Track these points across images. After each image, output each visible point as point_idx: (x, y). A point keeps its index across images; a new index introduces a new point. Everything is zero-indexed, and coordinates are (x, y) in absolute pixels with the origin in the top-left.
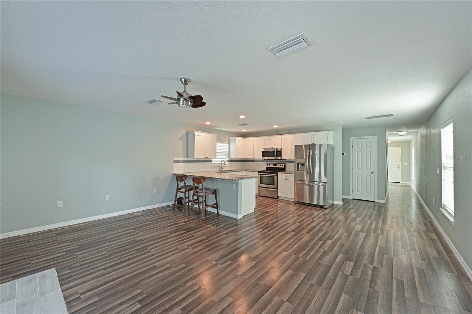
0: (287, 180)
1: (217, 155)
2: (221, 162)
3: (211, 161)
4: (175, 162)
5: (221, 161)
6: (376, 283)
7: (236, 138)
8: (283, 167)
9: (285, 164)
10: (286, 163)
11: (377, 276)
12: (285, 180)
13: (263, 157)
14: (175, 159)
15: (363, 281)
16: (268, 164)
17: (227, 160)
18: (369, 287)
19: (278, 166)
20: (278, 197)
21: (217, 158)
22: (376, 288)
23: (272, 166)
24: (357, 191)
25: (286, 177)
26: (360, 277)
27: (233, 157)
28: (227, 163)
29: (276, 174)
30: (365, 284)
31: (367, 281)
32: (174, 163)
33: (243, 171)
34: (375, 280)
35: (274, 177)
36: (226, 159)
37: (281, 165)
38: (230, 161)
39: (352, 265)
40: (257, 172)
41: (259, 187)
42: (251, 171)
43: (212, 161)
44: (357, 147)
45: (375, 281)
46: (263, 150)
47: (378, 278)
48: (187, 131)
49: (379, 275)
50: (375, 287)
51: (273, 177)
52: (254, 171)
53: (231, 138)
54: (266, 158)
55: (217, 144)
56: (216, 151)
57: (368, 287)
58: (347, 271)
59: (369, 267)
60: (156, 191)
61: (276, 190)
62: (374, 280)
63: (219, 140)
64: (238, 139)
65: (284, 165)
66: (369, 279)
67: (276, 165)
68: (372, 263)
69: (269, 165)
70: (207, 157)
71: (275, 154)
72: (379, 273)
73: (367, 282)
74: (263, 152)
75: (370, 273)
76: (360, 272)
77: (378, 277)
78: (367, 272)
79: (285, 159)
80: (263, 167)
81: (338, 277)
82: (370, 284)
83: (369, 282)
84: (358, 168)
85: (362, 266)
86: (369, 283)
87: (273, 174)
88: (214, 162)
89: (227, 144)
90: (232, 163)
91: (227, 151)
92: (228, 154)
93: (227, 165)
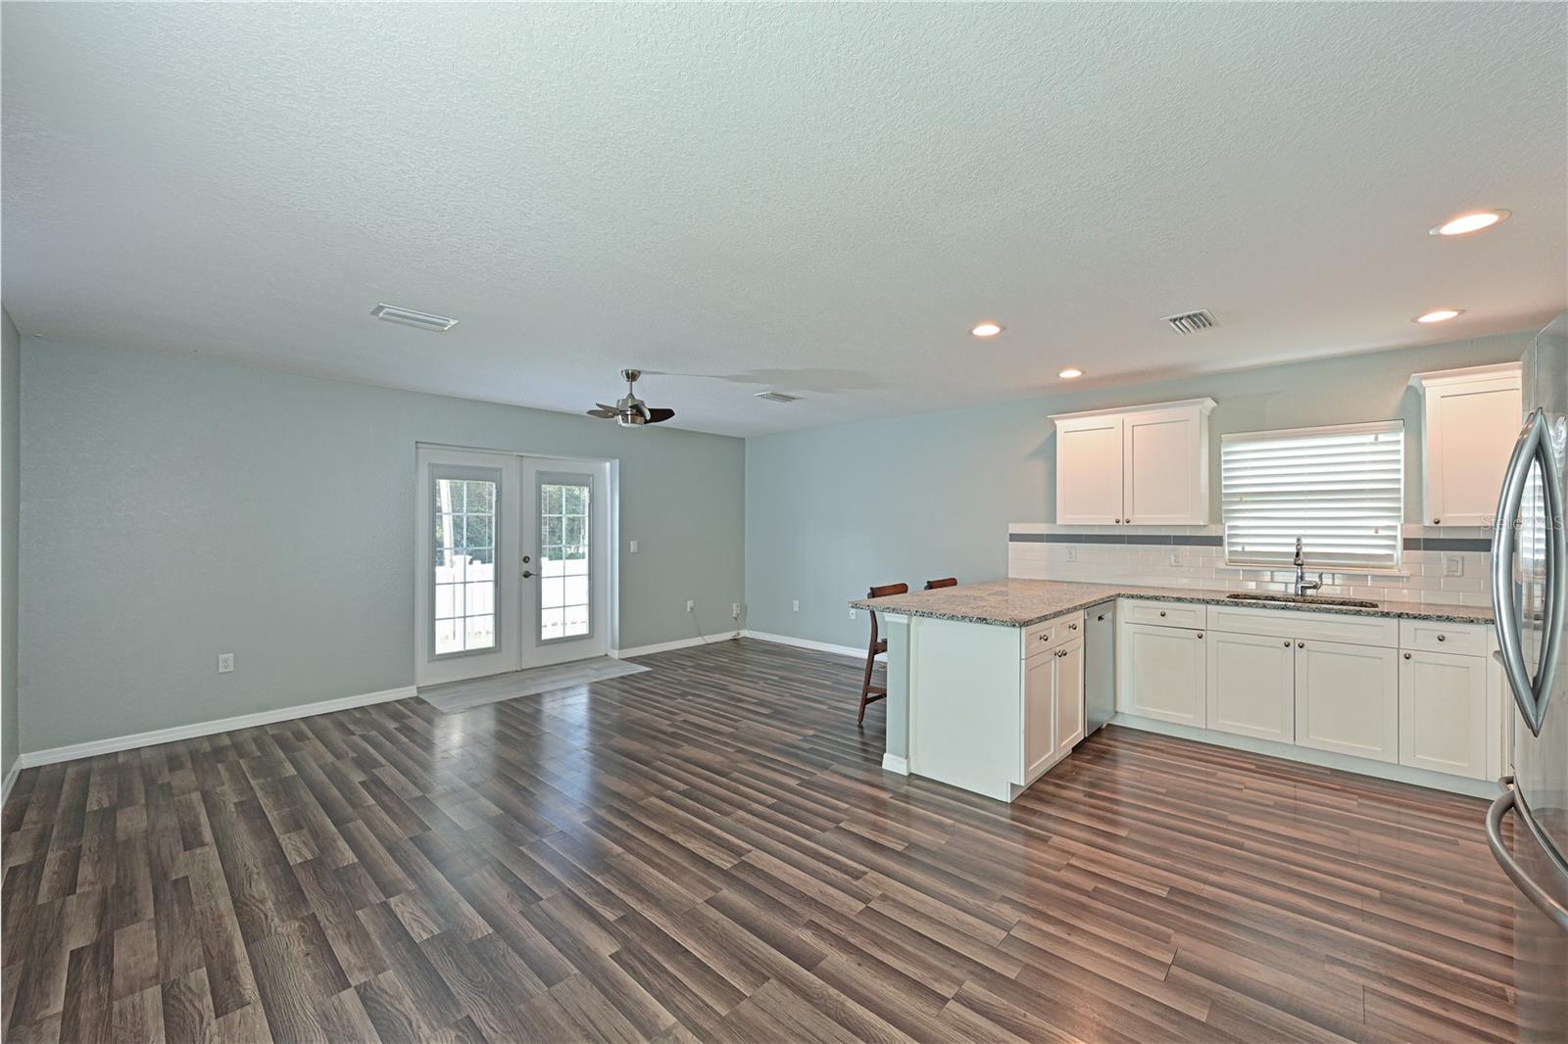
3: (1222, 538)
4: (1014, 538)
6: (303, 937)
11: (315, 962)
15: (339, 915)
18: (314, 913)
22: (297, 925)
26: (356, 917)
28: (1397, 554)
30: (331, 912)
31: (331, 922)
34: (313, 944)
38: (1423, 544)
39: (416, 930)
43: (1228, 540)
45: (309, 941)
47: (307, 954)
49: (309, 967)
50: (300, 926)
55: (1228, 449)
57: (317, 913)
58: (403, 903)
59: (362, 969)
62: (315, 941)
66: (329, 933)
68: (364, 994)
70: (1128, 521)
72: (314, 977)
73: (328, 919)
75: (343, 952)
76: (370, 928)
77: (309, 958)
78: (352, 949)
81: (404, 874)
82: (318, 923)
83: (325, 926)
85: (384, 954)
86: (323, 922)
88: (1243, 544)
89: (1394, 430)
90: (1450, 560)
91: (1399, 479)
92: (1399, 498)
93: (1394, 572)
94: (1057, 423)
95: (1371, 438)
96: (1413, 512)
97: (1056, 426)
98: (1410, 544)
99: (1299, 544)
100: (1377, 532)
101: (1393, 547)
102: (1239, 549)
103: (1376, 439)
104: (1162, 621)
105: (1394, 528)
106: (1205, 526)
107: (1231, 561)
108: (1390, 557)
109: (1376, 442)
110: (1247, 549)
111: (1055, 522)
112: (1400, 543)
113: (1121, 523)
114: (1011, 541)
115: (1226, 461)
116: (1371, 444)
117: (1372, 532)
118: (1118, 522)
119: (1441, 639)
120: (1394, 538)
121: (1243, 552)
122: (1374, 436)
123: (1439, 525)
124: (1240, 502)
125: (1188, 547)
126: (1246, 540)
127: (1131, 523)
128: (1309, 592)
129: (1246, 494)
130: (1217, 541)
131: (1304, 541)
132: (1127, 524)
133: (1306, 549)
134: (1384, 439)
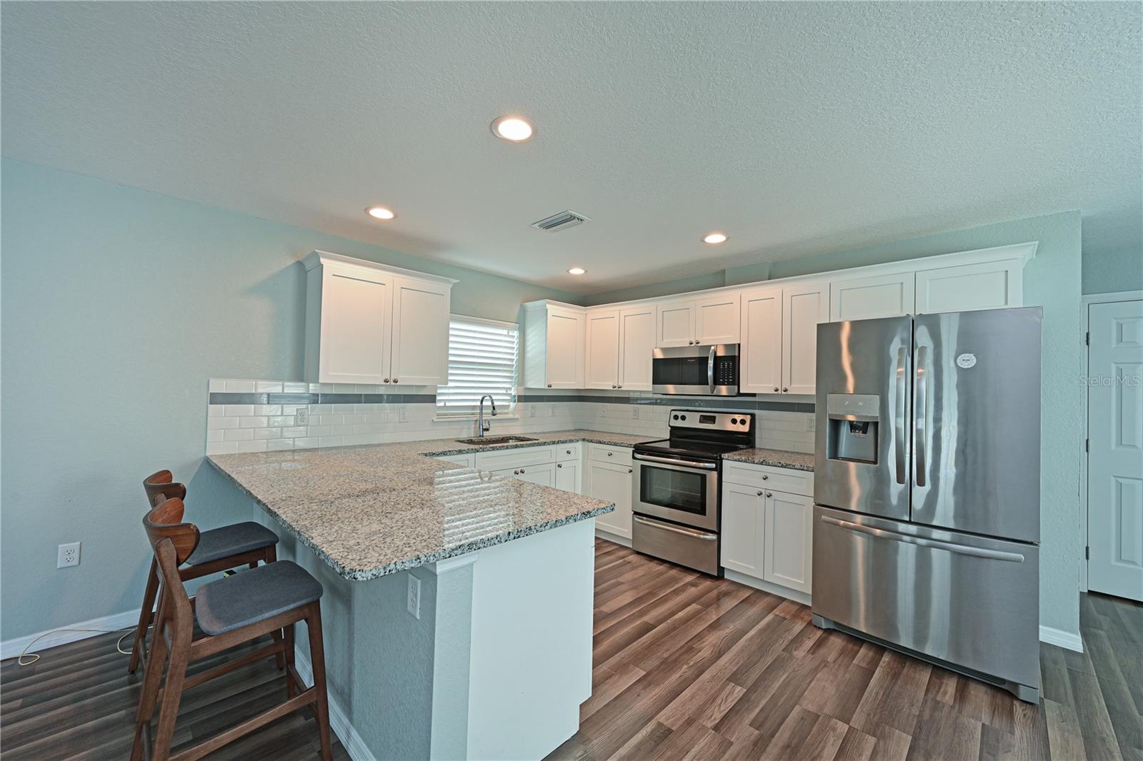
0: (769, 496)
1: (450, 371)
2: (479, 404)
3: (435, 396)
4: (216, 399)
5: (480, 398)
7: (548, 306)
8: (746, 428)
9: (753, 416)
10: (757, 412)
12: (760, 494)
13: (654, 383)
14: (219, 386)
16: (680, 414)
17: (513, 392)
19: (725, 424)
20: (721, 570)
21: (450, 384)
23: (693, 422)
24: (1119, 558)
25: (764, 484)
27: (536, 382)
28: (512, 405)
29: (713, 465)
32: (210, 406)
33: (571, 441)
35: (704, 477)
36: (510, 389)
37: (734, 421)
38: (522, 399)
40: (629, 446)
41: (636, 513)
42: (604, 443)
43: (438, 398)
44: (1114, 344)
46: (660, 355)
48: (300, 259)
51: (699, 477)
52: (615, 444)
53: (529, 305)
54: (671, 389)
55: (452, 325)
56: (448, 355)
60: (76, 555)
61: (714, 537)
63: (465, 309)
64: (555, 310)
65: (748, 418)
67: (712, 420)
69: (683, 418)
70: (395, 381)
71: (710, 373)
74: (656, 362)
79: (754, 395)
80: (657, 427)
84: (1120, 443)
87: (702, 465)
88: (445, 401)
89: (515, 329)
90: (533, 407)
91: (515, 359)
92: (513, 371)
93: (511, 416)
94: (322, 260)
95: (505, 332)
96: (521, 379)
99: (482, 402)
100: (506, 392)
101: (510, 400)
103: (508, 333)
107: (438, 414)
108: (509, 407)
110: (448, 404)
112: (513, 398)
114: (210, 404)
116: (503, 335)
117: (504, 391)
118: (386, 382)
119: (569, 452)
120: (511, 395)
125: (413, 405)
126: (446, 398)
132: (395, 384)
133: (496, 403)
134: (511, 334)
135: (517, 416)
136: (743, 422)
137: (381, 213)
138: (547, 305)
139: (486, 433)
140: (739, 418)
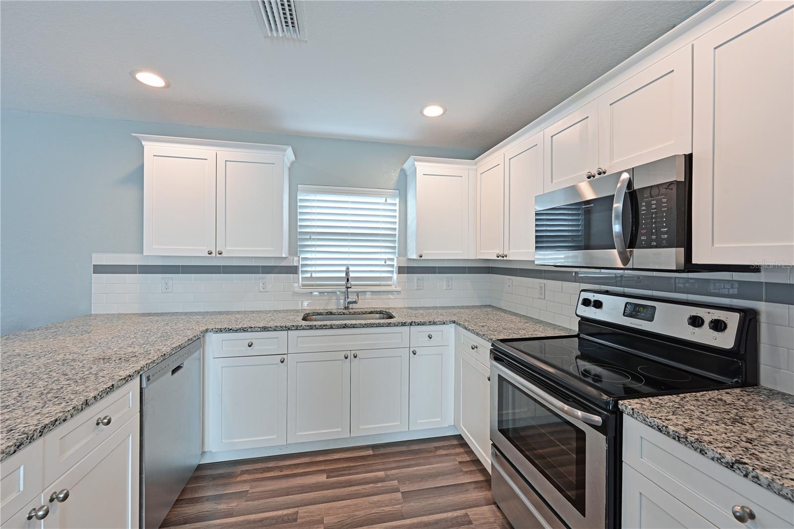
2: (344, 275)
3: (297, 267)
4: (99, 269)
5: (344, 269)
9: (749, 315)
10: (760, 307)
13: (537, 249)
17: (395, 263)
19: (675, 325)
23: (613, 312)
27: (412, 252)
28: (395, 276)
32: (93, 275)
33: (433, 323)
37: (697, 322)
40: (489, 341)
42: (470, 331)
43: (302, 269)
52: (478, 335)
53: (406, 167)
64: (429, 167)
69: (598, 305)
70: (220, 253)
71: (616, 225)
79: (756, 269)
88: (312, 272)
89: (393, 196)
91: (396, 229)
92: (396, 241)
93: (393, 288)
94: (144, 143)
95: (382, 200)
96: (403, 250)
97: (143, 147)
98: (401, 270)
99: (347, 273)
100: (385, 263)
101: (392, 272)
102: (308, 275)
103: (386, 201)
104: (250, 351)
105: (392, 260)
106: (286, 258)
107: (303, 285)
108: (390, 278)
109: (386, 203)
110: (314, 275)
111: (143, 253)
112: (395, 269)
113: (213, 255)
114: (94, 273)
115: (301, 207)
116: (383, 204)
117: (383, 263)
118: (210, 253)
119: (430, 338)
120: (392, 266)
121: (311, 278)
122: (385, 199)
123: (422, 258)
124: (310, 239)
125: (273, 275)
126: (313, 269)
127: (224, 255)
128: (351, 306)
129: (314, 233)
130: (293, 270)
131: (351, 269)
132: (220, 256)
133: (352, 275)
134: (389, 201)
135: (398, 289)
136: (718, 326)
137: (151, 79)
138: (416, 163)
139: (354, 306)
140: (708, 315)
